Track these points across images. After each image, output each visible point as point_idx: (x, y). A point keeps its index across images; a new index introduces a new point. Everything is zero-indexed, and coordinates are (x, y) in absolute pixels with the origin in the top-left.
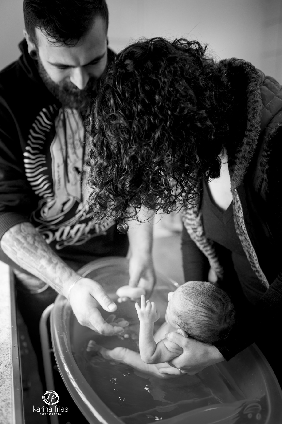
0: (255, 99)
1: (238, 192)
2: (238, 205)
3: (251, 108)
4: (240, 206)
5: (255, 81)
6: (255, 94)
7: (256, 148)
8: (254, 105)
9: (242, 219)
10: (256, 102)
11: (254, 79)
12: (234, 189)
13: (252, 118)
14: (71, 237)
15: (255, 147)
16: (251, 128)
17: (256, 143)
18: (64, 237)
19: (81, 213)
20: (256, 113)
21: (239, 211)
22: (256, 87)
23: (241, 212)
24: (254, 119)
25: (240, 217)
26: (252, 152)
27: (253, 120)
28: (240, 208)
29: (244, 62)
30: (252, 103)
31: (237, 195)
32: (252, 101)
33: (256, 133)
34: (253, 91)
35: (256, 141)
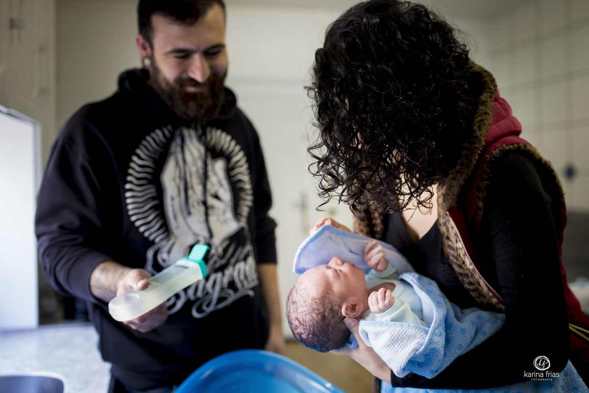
0: (486, 111)
1: (452, 215)
2: (454, 232)
3: (479, 119)
4: (456, 233)
6: (487, 105)
9: (463, 249)
11: (489, 90)
12: (446, 212)
13: (477, 129)
14: (208, 293)
18: (200, 294)
19: (215, 258)
21: (457, 241)
22: (490, 99)
23: (460, 241)
25: (460, 248)
28: (458, 236)
31: (450, 219)
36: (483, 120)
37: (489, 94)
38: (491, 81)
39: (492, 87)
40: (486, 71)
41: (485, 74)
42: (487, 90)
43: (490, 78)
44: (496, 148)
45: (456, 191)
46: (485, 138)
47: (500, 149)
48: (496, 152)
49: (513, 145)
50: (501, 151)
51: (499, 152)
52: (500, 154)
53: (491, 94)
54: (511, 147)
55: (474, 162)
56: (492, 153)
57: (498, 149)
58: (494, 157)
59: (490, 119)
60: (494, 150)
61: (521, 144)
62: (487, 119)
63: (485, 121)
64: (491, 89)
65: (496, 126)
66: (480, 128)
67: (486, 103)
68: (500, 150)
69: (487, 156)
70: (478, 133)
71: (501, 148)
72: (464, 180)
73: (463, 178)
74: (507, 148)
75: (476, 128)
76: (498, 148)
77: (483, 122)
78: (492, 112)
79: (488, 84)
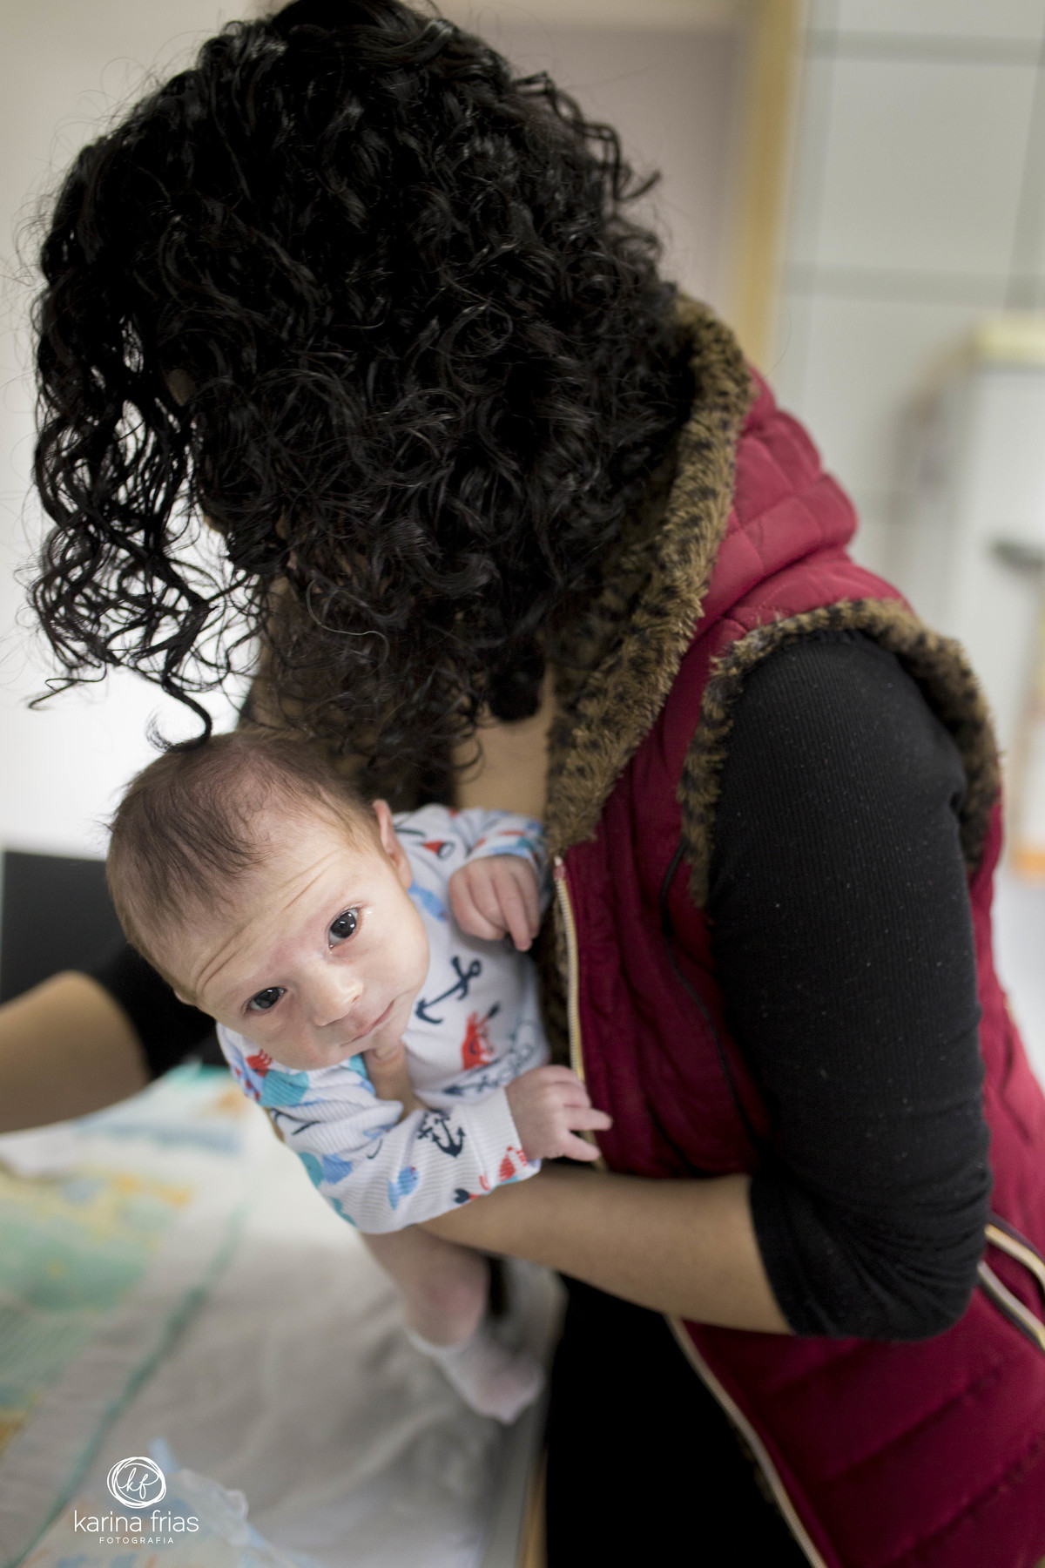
0: (709, 481)
5: (726, 408)
6: (710, 461)
7: (673, 690)
8: (695, 504)
10: (707, 493)
11: (720, 400)
13: (676, 557)
15: (665, 687)
16: (661, 601)
17: (675, 669)
20: (697, 539)
22: (719, 433)
24: (681, 564)
26: (649, 708)
27: (679, 566)
29: (710, 317)
30: (690, 494)
32: (690, 486)
33: (681, 625)
34: (708, 446)
35: (674, 659)
36: (694, 521)
37: (717, 415)
38: (728, 362)
39: (730, 386)
40: (711, 325)
41: (706, 336)
42: (709, 400)
43: (723, 352)
44: (748, 628)
45: (600, 785)
46: (705, 592)
47: (761, 633)
48: (749, 644)
49: (810, 609)
50: (769, 639)
51: (761, 644)
52: (763, 649)
53: (725, 416)
54: (805, 618)
55: (664, 685)
56: (733, 647)
57: (755, 632)
58: (737, 664)
59: (720, 511)
60: (742, 637)
61: (840, 605)
62: (709, 516)
63: (704, 523)
64: (724, 394)
65: (750, 534)
66: (683, 551)
67: (706, 453)
68: (763, 637)
69: (715, 660)
70: (678, 574)
71: (767, 629)
72: (627, 752)
73: (624, 745)
74: (789, 625)
75: (670, 551)
76: (754, 627)
77: (696, 530)
78: (727, 485)
79: (713, 377)
